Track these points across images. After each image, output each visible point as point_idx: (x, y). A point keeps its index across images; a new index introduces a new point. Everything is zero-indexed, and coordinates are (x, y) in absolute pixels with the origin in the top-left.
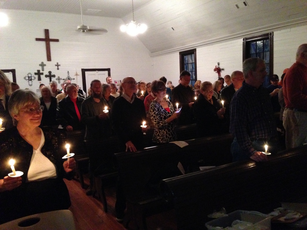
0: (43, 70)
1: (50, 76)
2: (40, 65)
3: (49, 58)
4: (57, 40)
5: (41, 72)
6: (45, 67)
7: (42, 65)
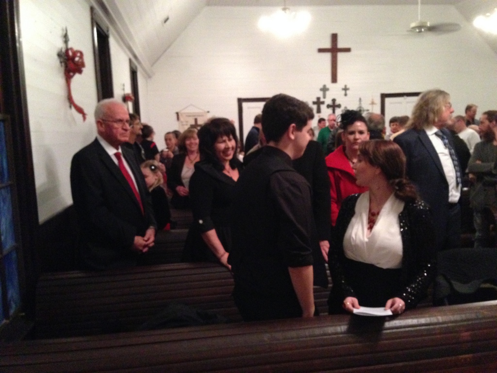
1: (334, 106)
2: (321, 90)
3: (334, 79)
4: (348, 50)
5: (322, 100)
6: (328, 93)
7: (324, 89)
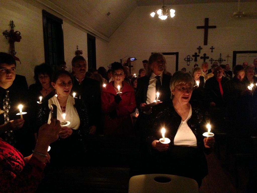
0: (199, 53)
1: (205, 57)
5: (198, 54)
